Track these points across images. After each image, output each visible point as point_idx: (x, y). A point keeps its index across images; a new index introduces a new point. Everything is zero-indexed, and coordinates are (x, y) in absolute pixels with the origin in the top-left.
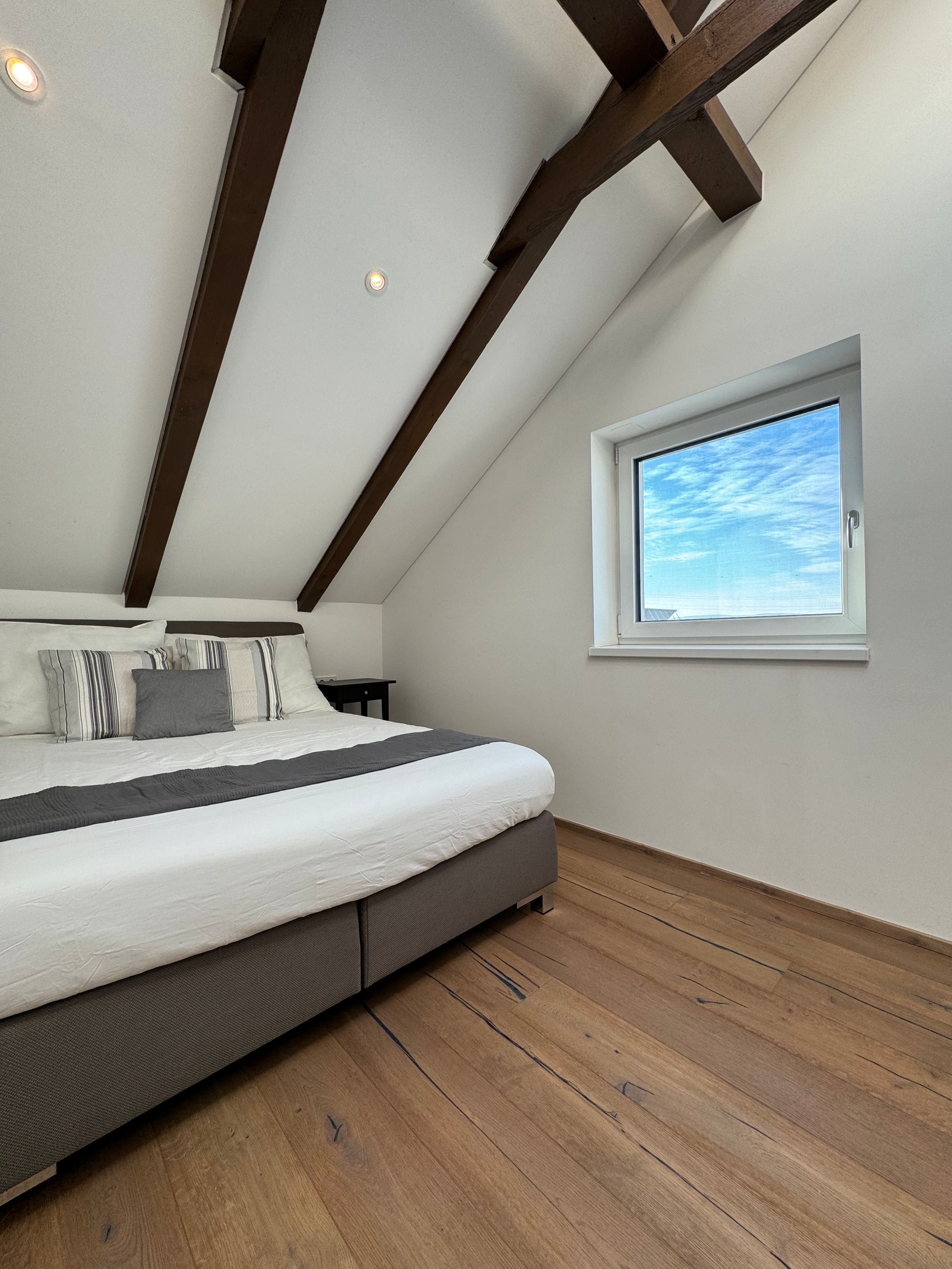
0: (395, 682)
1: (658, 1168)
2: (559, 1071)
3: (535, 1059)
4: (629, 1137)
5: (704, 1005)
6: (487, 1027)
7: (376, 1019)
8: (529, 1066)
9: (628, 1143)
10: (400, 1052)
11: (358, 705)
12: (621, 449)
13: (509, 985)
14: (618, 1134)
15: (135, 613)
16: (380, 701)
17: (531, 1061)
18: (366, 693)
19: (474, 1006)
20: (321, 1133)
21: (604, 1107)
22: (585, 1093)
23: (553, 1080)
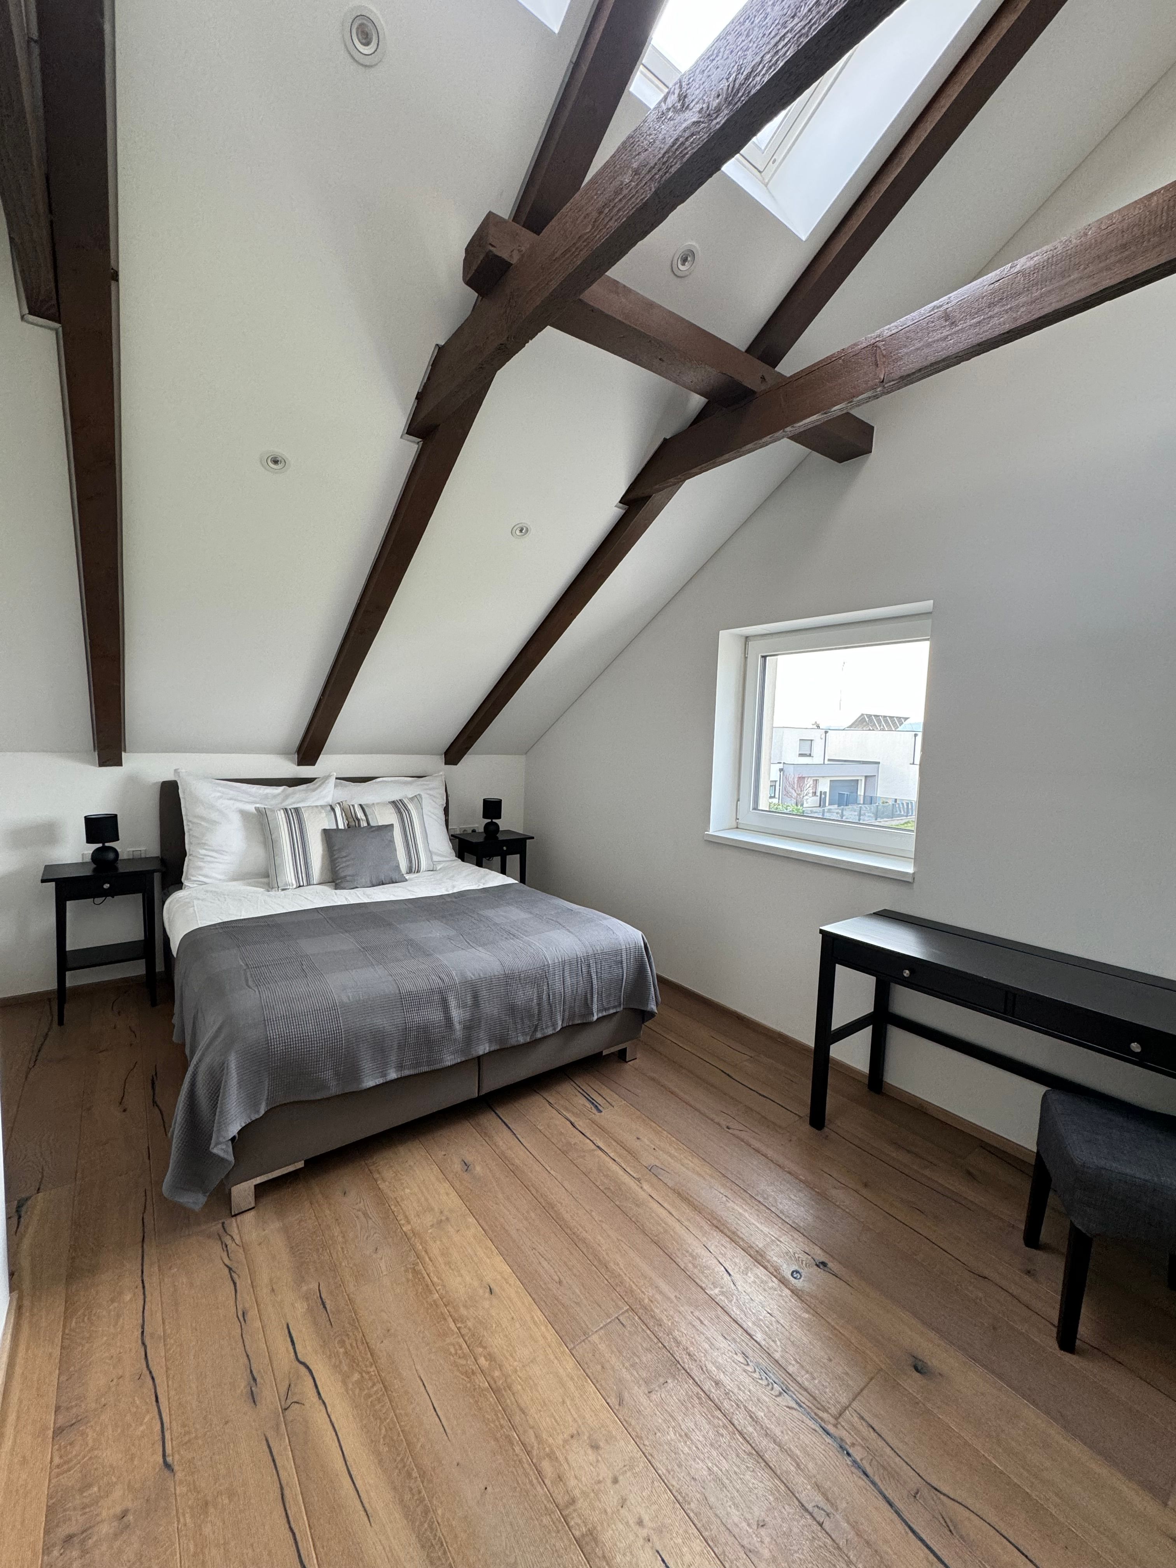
0: (533, 838)
1: (655, 1206)
2: (612, 1155)
3: (598, 1147)
4: (644, 1190)
5: (730, 1131)
6: (571, 1126)
7: (496, 1113)
8: (593, 1150)
9: (643, 1193)
10: (510, 1133)
11: (497, 860)
12: (751, 644)
13: (593, 1103)
14: (640, 1190)
15: (305, 771)
16: (519, 855)
17: (594, 1147)
18: (505, 848)
19: (565, 1113)
20: (457, 1166)
21: (635, 1176)
22: (625, 1167)
23: (607, 1159)
